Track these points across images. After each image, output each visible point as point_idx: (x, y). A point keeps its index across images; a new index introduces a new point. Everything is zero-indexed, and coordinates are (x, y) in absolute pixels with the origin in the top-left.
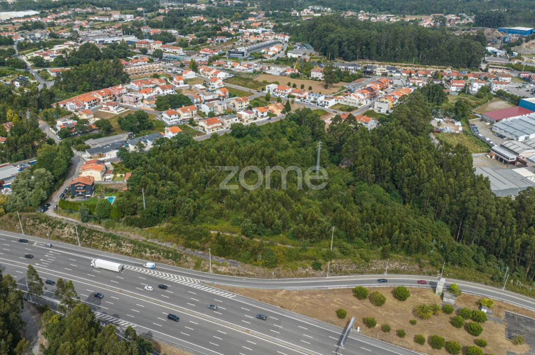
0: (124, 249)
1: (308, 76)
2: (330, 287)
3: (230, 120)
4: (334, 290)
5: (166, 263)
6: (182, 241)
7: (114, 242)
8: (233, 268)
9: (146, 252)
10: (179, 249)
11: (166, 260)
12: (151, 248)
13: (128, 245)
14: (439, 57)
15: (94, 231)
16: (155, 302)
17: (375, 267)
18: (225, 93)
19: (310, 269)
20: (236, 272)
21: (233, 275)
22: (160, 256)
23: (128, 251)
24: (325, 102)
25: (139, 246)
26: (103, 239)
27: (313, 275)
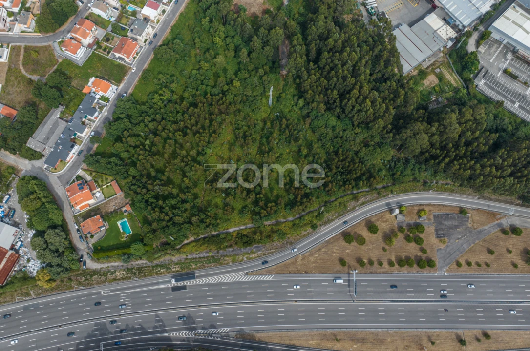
7: (163, 268)
8: (259, 253)
9: (192, 266)
10: (215, 254)
15: (142, 267)
19: (309, 229)
20: (263, 254)
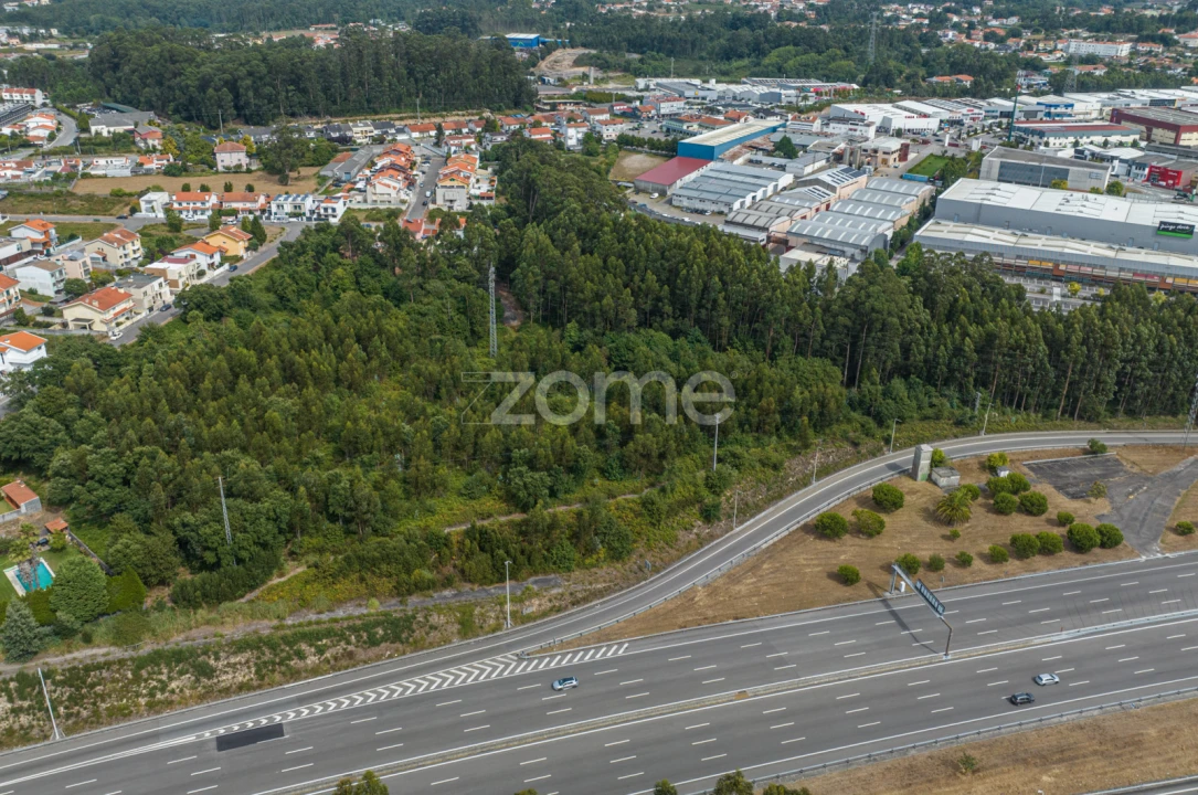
0: (226, 679)
1: (211, 168)
2: (764, 543)
3: (147, 288)
4: (774, 544)
5: (379, 658)
6: (386, 585)
7: (181, 673)
8: (555, 591)
9: (301, 656)
10: (393, 607)
11: (376, 650)
12: (311, 638)
13: (233, 660)
14: (462, 91)
15: (87, 669)
16: (473, 751)
17: (793, 477)
18: (46, 233)
19: (699, 527)
20: (569, 599)
21: (566, 608)
22: (350, 648)
23: (241, 677)
24: (326, 209)
25: (273, 647)
26: (137, 679)
27: (712, 537)
